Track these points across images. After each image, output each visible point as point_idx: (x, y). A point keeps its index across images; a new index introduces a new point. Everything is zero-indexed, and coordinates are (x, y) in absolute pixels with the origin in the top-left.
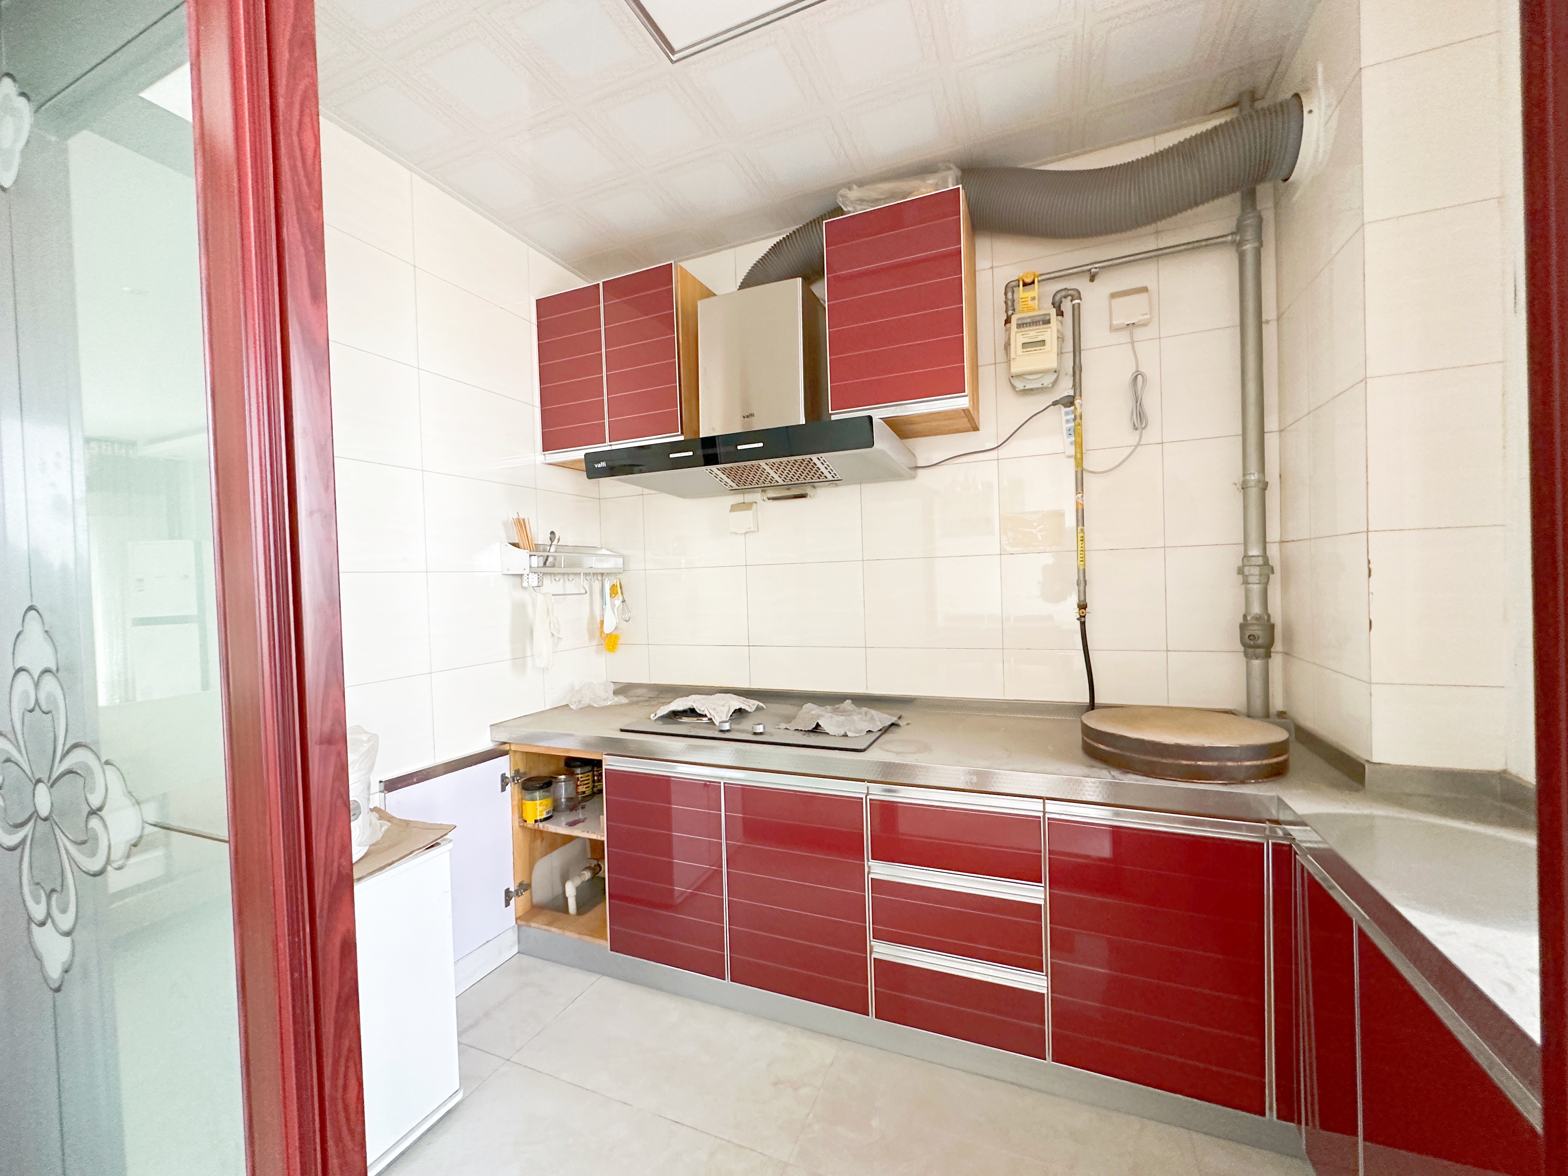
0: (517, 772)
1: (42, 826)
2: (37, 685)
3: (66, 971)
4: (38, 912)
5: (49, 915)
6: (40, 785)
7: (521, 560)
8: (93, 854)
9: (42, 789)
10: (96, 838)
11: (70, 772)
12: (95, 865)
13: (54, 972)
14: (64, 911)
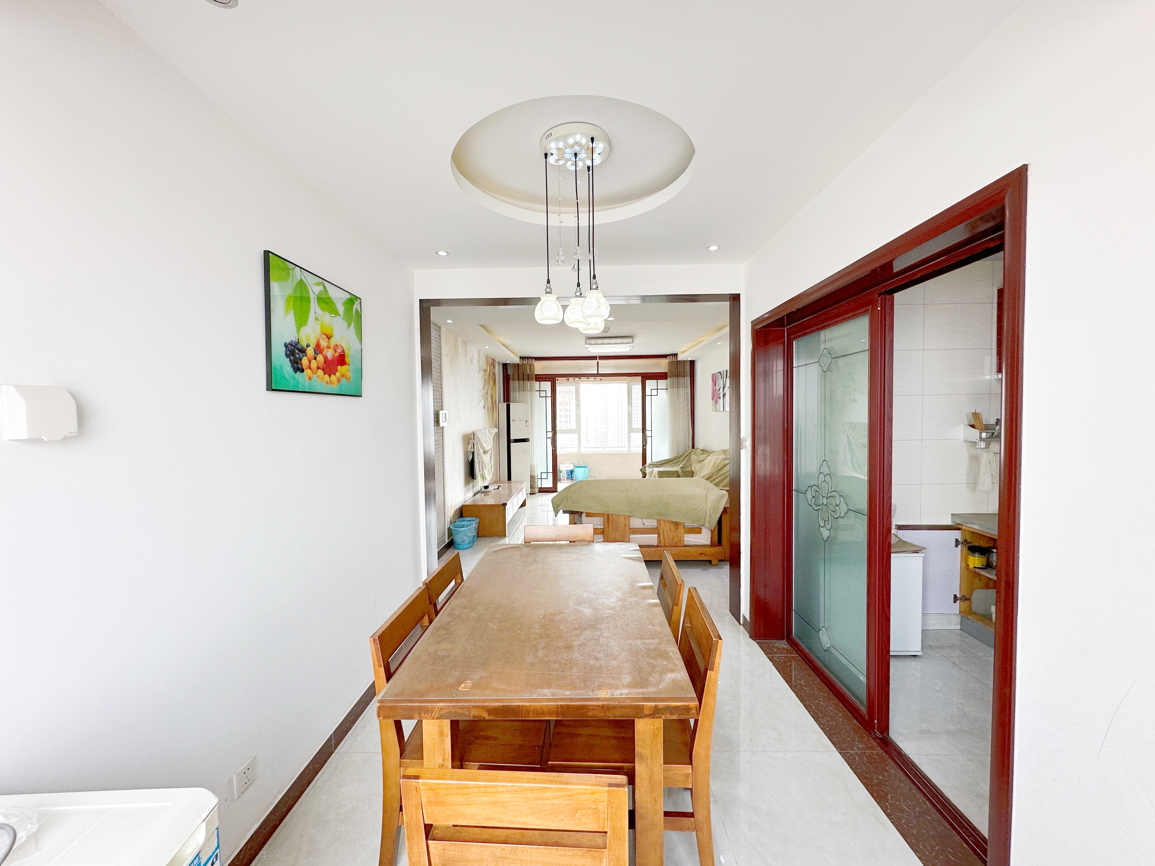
0: (966, 541)
1: (824, 507)
2: (825, 477)
3: (828, 538)
4: (822, 524)
5: (825, 525)
6: (824, 498)
7: (974, 434)
8: (836, 514)
9: (825, 499)
10: (837, 511)
11: (831, 496)
12: (836, 516)
13: (825, 538)
14: (828, 525)
